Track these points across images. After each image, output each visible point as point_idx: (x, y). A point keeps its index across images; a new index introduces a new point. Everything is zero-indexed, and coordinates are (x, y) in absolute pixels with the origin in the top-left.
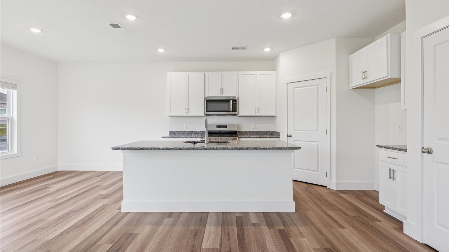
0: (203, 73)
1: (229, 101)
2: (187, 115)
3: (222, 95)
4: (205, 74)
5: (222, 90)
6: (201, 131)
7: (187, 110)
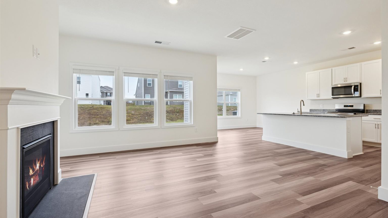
0: (330, 69)
1: (351, 86)
2: (319, 98)
3: (346, 83)
4: (332, 69)
5: (346, 79)
6: (332, 109)
7: (318, 95)
